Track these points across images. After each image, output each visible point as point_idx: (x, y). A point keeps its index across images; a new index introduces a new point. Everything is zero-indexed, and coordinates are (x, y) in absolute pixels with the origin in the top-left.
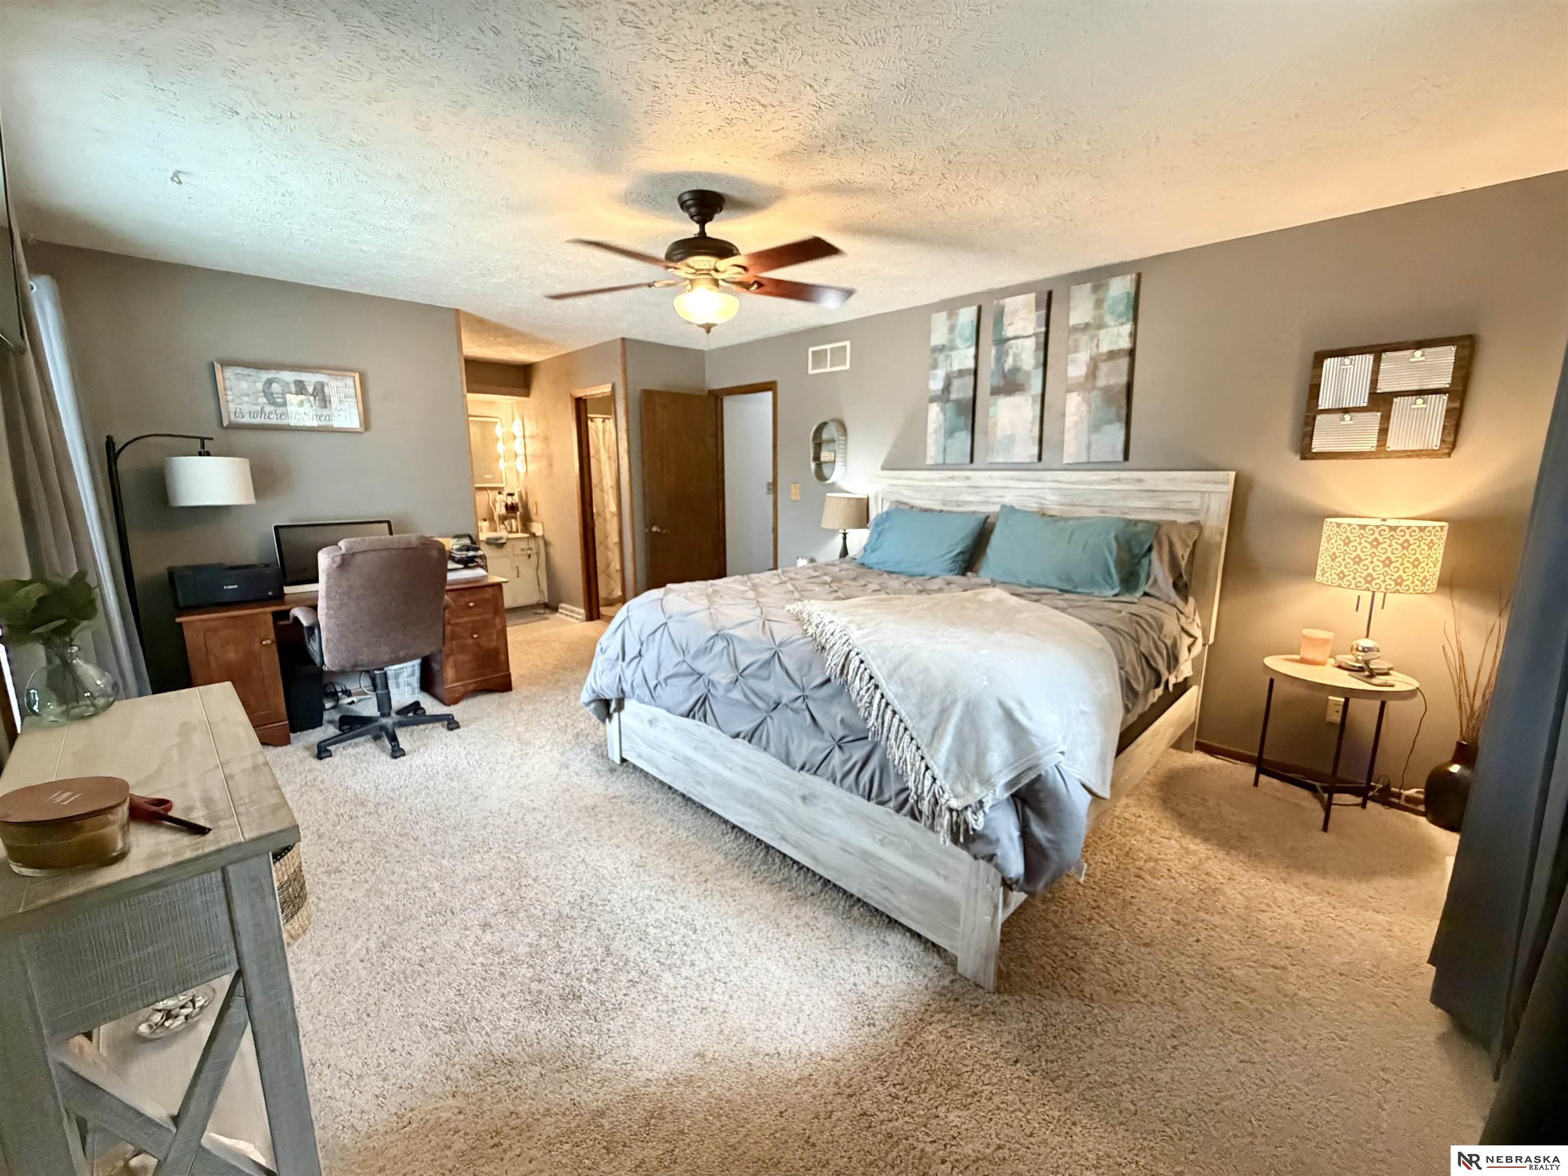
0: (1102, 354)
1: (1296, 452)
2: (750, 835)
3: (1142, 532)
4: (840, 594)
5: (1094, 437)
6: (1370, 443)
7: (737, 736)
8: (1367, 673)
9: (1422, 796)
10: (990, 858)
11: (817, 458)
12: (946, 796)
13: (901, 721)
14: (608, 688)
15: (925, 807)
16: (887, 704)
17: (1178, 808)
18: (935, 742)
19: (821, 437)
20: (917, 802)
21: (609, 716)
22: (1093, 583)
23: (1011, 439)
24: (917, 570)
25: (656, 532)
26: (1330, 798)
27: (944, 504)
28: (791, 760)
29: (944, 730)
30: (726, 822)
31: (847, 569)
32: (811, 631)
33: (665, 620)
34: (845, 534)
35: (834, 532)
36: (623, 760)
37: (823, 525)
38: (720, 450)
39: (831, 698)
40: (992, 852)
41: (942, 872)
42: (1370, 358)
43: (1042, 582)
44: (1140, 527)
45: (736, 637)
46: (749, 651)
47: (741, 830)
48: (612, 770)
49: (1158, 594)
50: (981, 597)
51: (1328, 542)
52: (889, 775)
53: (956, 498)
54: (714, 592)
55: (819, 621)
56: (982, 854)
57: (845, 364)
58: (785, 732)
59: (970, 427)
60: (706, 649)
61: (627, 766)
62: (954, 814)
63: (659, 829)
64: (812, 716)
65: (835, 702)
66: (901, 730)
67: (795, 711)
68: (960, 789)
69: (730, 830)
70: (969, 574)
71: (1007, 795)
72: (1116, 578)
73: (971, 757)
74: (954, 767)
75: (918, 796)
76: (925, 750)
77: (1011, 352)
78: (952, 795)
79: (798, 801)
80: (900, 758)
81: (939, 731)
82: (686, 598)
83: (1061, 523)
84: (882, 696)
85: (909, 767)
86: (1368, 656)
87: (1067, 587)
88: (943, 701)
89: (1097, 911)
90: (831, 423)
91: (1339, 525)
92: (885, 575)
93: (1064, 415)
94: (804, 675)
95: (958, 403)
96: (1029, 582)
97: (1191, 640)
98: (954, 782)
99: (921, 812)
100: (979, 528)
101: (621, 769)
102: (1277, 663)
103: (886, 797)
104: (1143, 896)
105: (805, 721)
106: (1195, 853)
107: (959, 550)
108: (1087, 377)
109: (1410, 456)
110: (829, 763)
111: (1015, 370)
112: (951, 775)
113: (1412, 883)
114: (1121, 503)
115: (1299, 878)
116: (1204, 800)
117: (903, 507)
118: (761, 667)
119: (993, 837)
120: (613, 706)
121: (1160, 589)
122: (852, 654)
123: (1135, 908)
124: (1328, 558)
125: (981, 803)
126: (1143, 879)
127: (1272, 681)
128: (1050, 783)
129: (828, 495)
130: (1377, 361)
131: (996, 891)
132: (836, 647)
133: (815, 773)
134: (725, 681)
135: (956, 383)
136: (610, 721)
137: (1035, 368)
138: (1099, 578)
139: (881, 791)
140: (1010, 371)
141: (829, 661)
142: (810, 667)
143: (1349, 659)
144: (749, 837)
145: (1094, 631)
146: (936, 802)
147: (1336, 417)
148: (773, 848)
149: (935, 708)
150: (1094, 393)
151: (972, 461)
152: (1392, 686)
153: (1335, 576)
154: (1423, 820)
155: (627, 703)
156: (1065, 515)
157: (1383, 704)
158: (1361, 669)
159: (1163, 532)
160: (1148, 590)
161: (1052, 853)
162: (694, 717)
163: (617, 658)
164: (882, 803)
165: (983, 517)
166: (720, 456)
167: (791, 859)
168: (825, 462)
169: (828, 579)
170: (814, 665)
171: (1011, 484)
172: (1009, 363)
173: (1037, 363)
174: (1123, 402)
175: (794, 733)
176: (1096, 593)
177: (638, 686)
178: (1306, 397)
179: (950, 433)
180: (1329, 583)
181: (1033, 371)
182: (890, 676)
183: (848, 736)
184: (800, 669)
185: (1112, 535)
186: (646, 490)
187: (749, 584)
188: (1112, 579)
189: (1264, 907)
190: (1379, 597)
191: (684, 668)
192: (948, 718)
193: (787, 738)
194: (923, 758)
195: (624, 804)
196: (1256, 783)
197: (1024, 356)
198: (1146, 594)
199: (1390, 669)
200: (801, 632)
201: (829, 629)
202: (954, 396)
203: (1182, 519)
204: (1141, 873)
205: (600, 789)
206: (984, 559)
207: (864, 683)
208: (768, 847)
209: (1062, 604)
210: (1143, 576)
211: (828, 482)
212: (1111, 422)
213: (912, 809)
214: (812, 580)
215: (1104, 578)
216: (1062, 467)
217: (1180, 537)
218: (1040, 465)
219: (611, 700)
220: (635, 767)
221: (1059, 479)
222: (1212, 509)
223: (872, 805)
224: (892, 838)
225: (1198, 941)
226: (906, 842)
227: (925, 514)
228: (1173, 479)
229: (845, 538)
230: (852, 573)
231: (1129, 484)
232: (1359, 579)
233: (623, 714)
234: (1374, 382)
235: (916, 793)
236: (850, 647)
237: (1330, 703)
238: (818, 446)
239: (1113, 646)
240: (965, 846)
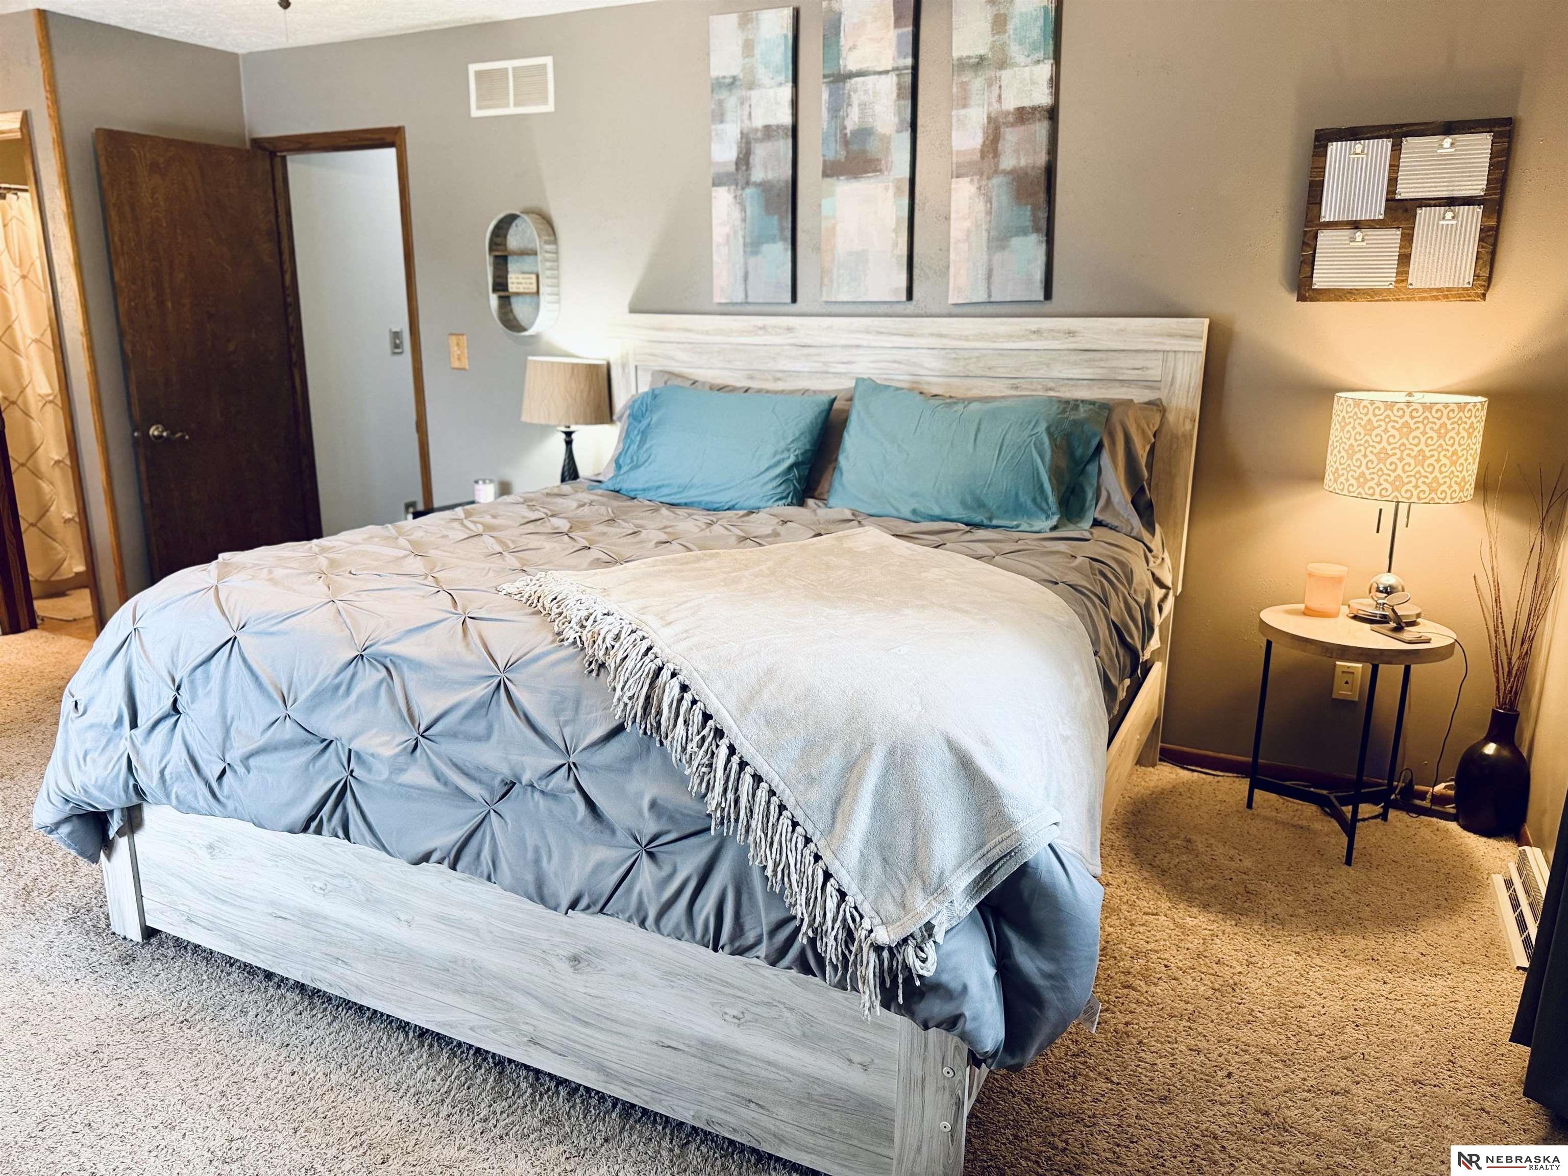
0: (1008, 113)
1: (1291, 291)
2: (460, 1044)
3: (1087, 420)
4: (595, 553)
5: (998, 257)
6: (1386, 279)
7: (426, 858)
8: (1393, 625)
9: (1452, 793)
10: (952, 1023)
11: (500, 285)
12: (866, 924)
13: (772, 793)
14: (101, 789)
15: (830, 948)
16: (743, 764)
17: (1157, 862)
18: (838, 826)
19: (505, 244)
20: (812, 942)
21: (107, 845)
22: (1018, 510)
23: (861, 257)
24: (723, 498)
25: (160, 437)
26: (1355, 812)
27: (751, 378)
28: (546, 892)
29: (854, 801)
30: (403, 1026)
31: (591, 504)
32: (570, 635)
33: (231, 634)
34: (569, 434)
35: (545, 430)
36: (149, 933)
37: (525, 418)
38: (287, 266)
39: (627, 763)
40: (958, 1012)
41: (856, 1058)
42: (1387, 143)
43: (937, 511)
44: (1082, 413)
45: (405, 659)
46: (442, 684)
47: (439, 1037)
48: (128, 959)
49: (1114, 522)
50: (848, 544)
51: (1342, 429)
52: (752, 897)
53: (771, 365)
54: (333, 563)
55: (584, 613)
56: (939, 1019)
57: (545, 101)
58: (532, 839)
59: (788, 234)
60: (337, 687)
61: (161, 945)
62: (885, 954)
63: (259, 1070)
64: (590, 804)
65: (636, 768)
66: (774, 810)
67: (552, 796)
68: (890, 908)
69: (416, 1043)
70: (811, 502)
71: (971, 907)
72: (1052, 499)
73: (904, 845)
74: (876, 868)
75: (815, 931)
76: (822, 844)
77: (855, 99)
78: (877, 921)
79: (564, 967)
80: (776, 865)
81: (846, 803)
82: (273, 581)
83: (960, 407)
84: (732, 750)
85: (794, 877)
86: (1393, 599)
87: (978, 518)
88: (849, 746)
89: (1082, 1059)
90: (524, 216)
91: (1358, 402)
92: (664, 511)
93: (947, 218)
94: (567, 722)
95: (765, 187)
96: (914, 512)
97: (1164, 591)
98: (879, 895)
99: (820, 960)
100: (820, 420)
101: (146, 952)
102: (1275, 617)
103: (750, 937)
104: (1144, 1020)
105: (574, 811)
106: (1193, 931)
107: (791, 460)
108: (983, 154)
109: (1436, 298)
110: (630, 890)
111: (864, 133)
112: (872, 884)
113: (1463, 923)
114: (1042, 372)
115: (1333, 945)
116: (1189, 841)
117: (678, 382)
118: (469, 715)
119: (954, 985)
120: (115, 824)
121: (1117, 515)
122: (665, 674)
123: (1135, 1041)
124: (1343, 453)
125: (929, 928)
126: (1135, 989)
127: (1269, 644)
128: (1045, 876)
129: (530, 358)
130: (1397, 149)
131: (958, 1077)
132: (629, 663)
133: (601, 911)
134: (388, 752)
135: (760, 152)
136: (109, 857)
137: (899, 131)
138: (1025, 499)
139: (739, 929)
140: (855, 133)
141: (618, 692)
142: (578, 703)
143: (1367, 606)
144: (456, 1048)
145: (1048, 595)
146: (850, 936)
147: (1345, 233)
148: (510, 1061)
149: (834, 761)
150: (996, 181)
151: (794, 299)
152: (1428, 641)
153: (1353, 481)
154: (1453, 826)
155: (149, 813)
156: (959, 394)
157: (1407, 670)
158: (1384, 620)
159: (1115, 419)
160: (1100, 517)
161: (1050, 996)
162: (318, 831)
163: (119, 721)
164: (741, 952)
165: (825, 399)
166: (288, 277)
167: (552, 1077)
168: (517, 294)
169: (564, 525)
170: (584, 703)
171: (865, 340)
172: (853, 120)
173: (901, 121)
174: (1042, 196)
175: (552, 839)
176: (1024, 527)
177: (178, 777)
178: (1303, 203)
179: (753, 246)
180: (1345, 492)
181: (895, 135)
182: (744, 709)
183: (667, 832)
184: (556, 712)
185: (1043, 426)
186: (128, 348)
187: (402, 541)
188: (1046, 500)
189: (1300, 999)
190: (1403, 508)
191: (288, 731)
192: (860, 779)
193: (537, 850)
194: (817, 858)
195: (169, 1030)
196: (1250, 805)
197: (878, 108)
198: (1097, 523)
199: (1418, 616)
200: (550, 638)
201: (608, 628)
202: (758, 175)
203: (1139, 396)
204: (1130, 979)
205: (105, 1007)
206: (837, 475)
207: (693, 729)
208: (501, 1063)
209: (982, 549)
210: (1090, 494)
211: (526, 333)
212: (1023, 232)
213: (803, 952)
214: (531, 527)
215: (1034, 500)
216: (945, 311)
217: (1138, 426)
218: (910, 307)
219: (111, 812)
220: (179, 944)
221: (944, 331)
222: (1178, 381)
223: (723, 957)
224: (762, 1010)
225: (1229, 1075)
226: (787, 1014)
227: (721, 394)
228: (1121, 331)
229: (569, 443)
230: (603, 510)
231: (1054, 338)
232: (1385, 485)
233: (139, 837)
234: (1393, 182)
235: (811, 925)
236: (658, 662)
237: (1338, 672)
238: (501, 262)
239: (1081, 617)
240: (907, 1010)
